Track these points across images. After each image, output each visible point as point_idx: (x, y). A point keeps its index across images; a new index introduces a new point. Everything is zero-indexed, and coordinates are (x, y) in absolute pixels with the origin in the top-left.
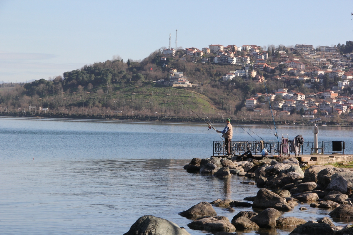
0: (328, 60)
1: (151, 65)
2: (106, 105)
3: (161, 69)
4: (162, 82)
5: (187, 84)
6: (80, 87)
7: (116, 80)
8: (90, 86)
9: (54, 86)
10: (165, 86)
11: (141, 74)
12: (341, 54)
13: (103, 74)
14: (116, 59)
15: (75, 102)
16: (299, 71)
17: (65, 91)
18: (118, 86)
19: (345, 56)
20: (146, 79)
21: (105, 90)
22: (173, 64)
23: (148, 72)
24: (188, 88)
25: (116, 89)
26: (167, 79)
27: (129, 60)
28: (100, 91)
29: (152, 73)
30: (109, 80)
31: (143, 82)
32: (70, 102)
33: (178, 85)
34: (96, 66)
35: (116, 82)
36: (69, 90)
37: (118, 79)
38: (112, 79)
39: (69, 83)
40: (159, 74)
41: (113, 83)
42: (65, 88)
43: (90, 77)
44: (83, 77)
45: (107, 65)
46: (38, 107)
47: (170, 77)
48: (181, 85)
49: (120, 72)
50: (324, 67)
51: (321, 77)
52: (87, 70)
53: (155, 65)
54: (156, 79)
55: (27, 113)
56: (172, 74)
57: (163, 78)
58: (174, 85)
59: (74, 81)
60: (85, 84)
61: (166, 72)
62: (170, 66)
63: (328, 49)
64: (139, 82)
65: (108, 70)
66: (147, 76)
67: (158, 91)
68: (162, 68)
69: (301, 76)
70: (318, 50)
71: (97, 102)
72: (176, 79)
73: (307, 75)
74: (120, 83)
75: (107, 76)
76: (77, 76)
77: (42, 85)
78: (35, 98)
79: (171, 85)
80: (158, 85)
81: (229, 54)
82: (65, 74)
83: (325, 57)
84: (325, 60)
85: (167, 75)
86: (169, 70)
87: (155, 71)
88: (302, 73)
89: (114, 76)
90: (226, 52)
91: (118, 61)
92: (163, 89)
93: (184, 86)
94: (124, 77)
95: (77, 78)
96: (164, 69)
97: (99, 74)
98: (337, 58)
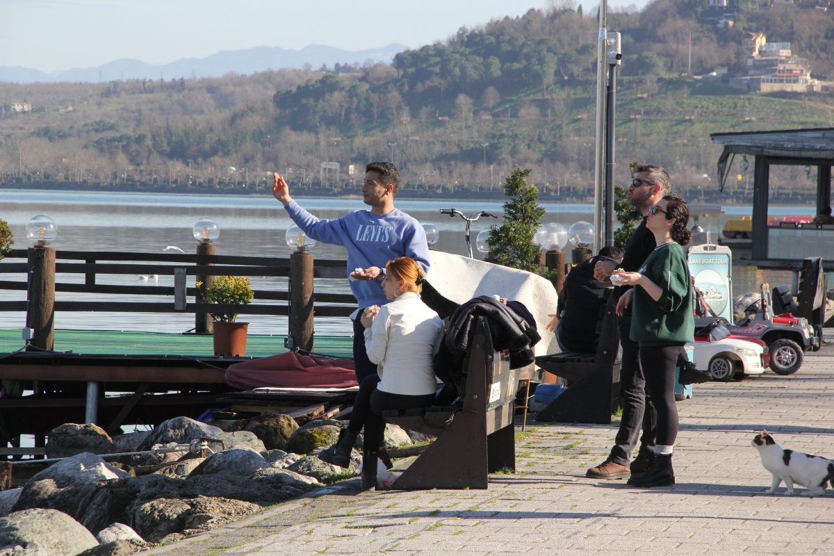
1: (681, 23)
3: (713, 36)
4: (724, 79)
5: (805, 81)
6: (463, 100)
7: (571, 76)
8: (492, 96)
9: (375, 98)
10: (737, 92)
11: (652, 53)
13: (528, 58)
15: (454, 149)
17: (414, 115)
18: (578, 93)
20: (670, 68)
21: (543, 105)
22: (751, 18)
23: (673, 46)
24: (811, 94)
26: (736, 68)
28: (529, 112)
29: (689, 51)
30: (549, 78)
31: (660, 80)
32: (437, 149)
33: (776, 87)
34: (499, 29)
35: (573, 82)
36: (423, 114)
38: (557, 73)
39: (420, 88)
40: (710, 50)
41: (561, 83)
42: (414, 102)
43: (487, 66)
44: (462, 68)
45: (536, 25)
46: (344, 165)
47: (750, 62)
48: (789, 88)
49: (584, 49)
52: (470, 42)
53: (692, 23)
54: (702, 67)
55: (316, 183)
56: (753, 49)
57: (722, 65)
58: (766, 88)
59: (436, 81)
60: (476, 90)
61: (733, 46)
62: (741, 25)
64: (650, 81)
65: (542, 42)
66: (673, 61)
67: (712, 107)
68: (716, 30)
71: (522, 147)
72: (768, 66)
74: (586, 83)
75: (541, 61)
76: (444, 63)
77: (337, 97)
78: (329, 137)
79: (753, 86)
80: (709, 89)
82: (400, 60)
85: (738, 54)
86: (741, 39)
87: (695, 41)
89: (563, 62)
91: (566, 11)
92: (728, 100)
93: (799, 87)
95: (444, 72)
96: (724, 37)
97: (513, 56)
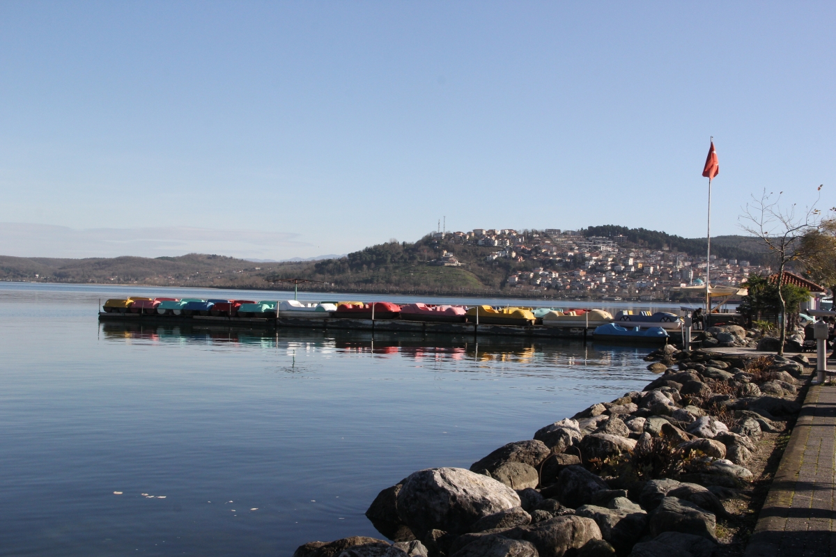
0: (574, 243)
1: (424, 247)
2: (389, 282)
3: (433, 251)
4: (435, 262)
5: (457, 263)
6: (365, 266)
8: (373, 265)
9: (341, 265)
10: (439, 265)
11: (416, 255)
12: (585, 237)
13: (383, 255)
14: (393, 241)
15: (361, 279)
16: (552, 252)
17: (351, 270)
18: (397, 265)
19: (588, 239)
20: (421, 259)
21: (386, 268)
22: (443, 246)
23: (422, 253)
24: (458, 266)
25: (396, 268)
26: (439, 259)
27: (404, 243)
28: (382, 270)
29: (426, 254)
30: (389, 261)
31: (418, 262)
32: (357, 279)
33: (449, 264)
34: (376, 248)
35: (395, 262)
36: (354, 269)
37: (396, 259)
38: (391, 260)
39: (354, 263)
40: (432, 254)
41: (392, 262)
42: (352, 267)
43: (372, 257)
44: (366, 258)
45: (386, 246)
46: (331, 283)
47: (442, 258)
48: (452, 265)
49: (398, 253)
50: (572, 249)
51: (570, 257)
52: (369, 251)
53: (427, 247)
54: (429, 259)
55: (323, 288)
56: (443, 254)
57: (435, 258)
58: (446, 264)
59: (358, 261)
60: (369, 264)
61: (438, 253)
62: (440, 248)
63: (573, 233)
64: (415, 262)
65: (387, 251)
66: (422, 257)
67: (432, 270)
68: (434, 249)
69: (554, 256)
70: (565, 233)
71: (380, 279)
72: (447, 259)
73: (558, 255)
74: (398, 262)
75: (387, 256)
76: (361, 257)
77: (331, 265)
78: (327, 276)
79: (443, 264)
80: (431, 264)
81: (491, 237)
82: (349, 255)
83: (571, 240)
84: (571, 242)
85: (439, 255)
86: (440, 252)
87: (428, 252)
88: (555, 254)
89: (393, 256)
90: (488, 235)
91: (395, 243)
92: (436, 268)
93: (455, 265)
94: (402, 257)
95: (361, 258)
96: (436, 251)
97: (380, 255)
98: (581, 240)
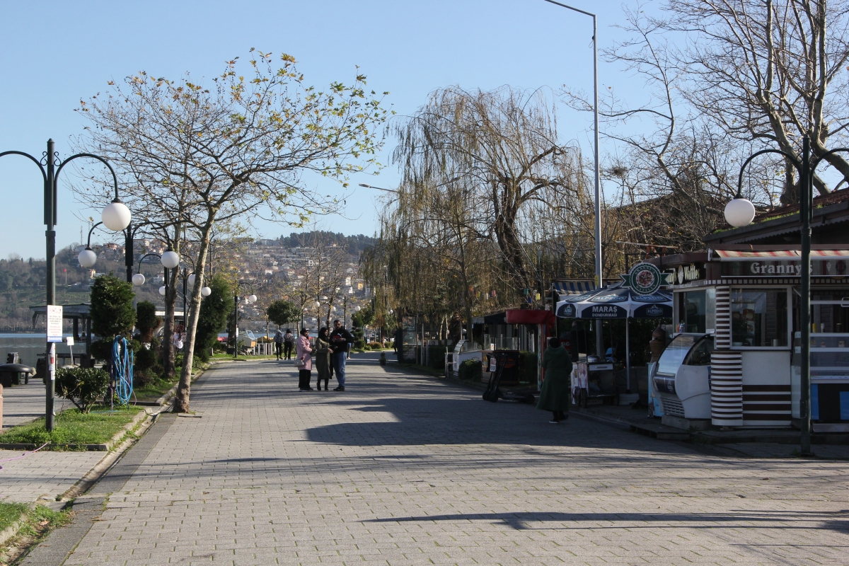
0: (272, 256)
2: (13, 315)
3: (75, 270)
4: (80, 286)
7: (19, 285)
12: (286, 248)
14: (14, 258)
16: (243, 270)
18: (23, 291)
19: (290, 251)
20: (59, 282)
21: (7, 296)
23: (59, 274)
25: (22, 296)
26: (84, 282)
27: (31, 259)
29: (66, 275)
30: (10, 286)
35: (20, 287)
37: (21, 283)
38: (13, 284)
40: (74, 275)
41: (15, 288)
45: (4, 265)
47: (90, 280)
49: (24, 275)
50: (269, 265)
51: (269, 276)
53: (67, 265)
54: (71, 282)
56: (90, 275)
57: (79, 281)
61: (83, 274)
63: (271, 242)
65: (7, 272)
66: (60, 279)
67: (76, 297)
68: (76, 268)
69: (246, 276)
70: (259, 243)
73: (253, 274)
74: (25, 288)
75: (7, 279)
80: (74, 290)
81: (158, 250)
83: (268, 252)
84: (268, 255)
85: (85, 277)
86: (86, 271)
87: (68, 272)
88: (247, 272)
89: (16, 279)
90: (154, 248)
92: (81, 294)
94: (30, 280)
98: (281, 253)
